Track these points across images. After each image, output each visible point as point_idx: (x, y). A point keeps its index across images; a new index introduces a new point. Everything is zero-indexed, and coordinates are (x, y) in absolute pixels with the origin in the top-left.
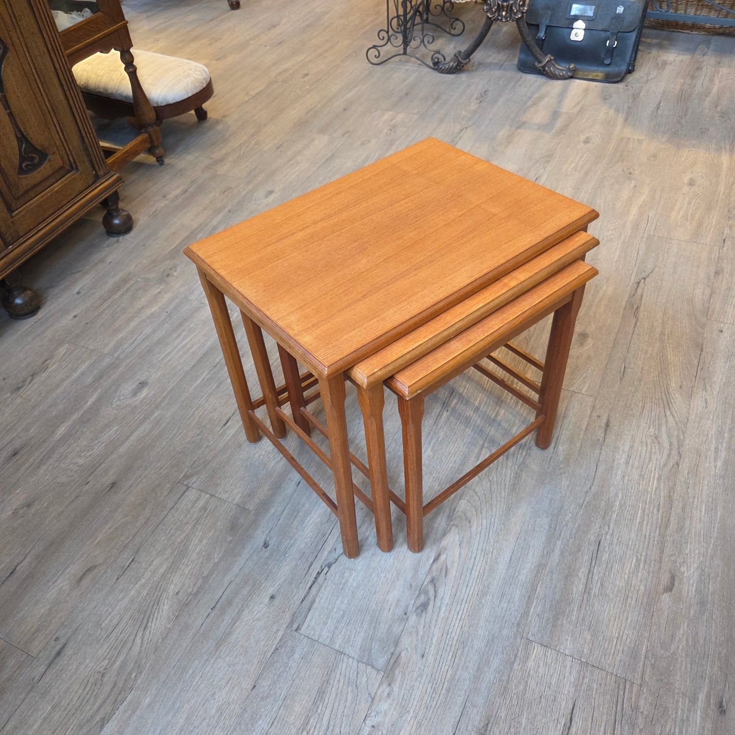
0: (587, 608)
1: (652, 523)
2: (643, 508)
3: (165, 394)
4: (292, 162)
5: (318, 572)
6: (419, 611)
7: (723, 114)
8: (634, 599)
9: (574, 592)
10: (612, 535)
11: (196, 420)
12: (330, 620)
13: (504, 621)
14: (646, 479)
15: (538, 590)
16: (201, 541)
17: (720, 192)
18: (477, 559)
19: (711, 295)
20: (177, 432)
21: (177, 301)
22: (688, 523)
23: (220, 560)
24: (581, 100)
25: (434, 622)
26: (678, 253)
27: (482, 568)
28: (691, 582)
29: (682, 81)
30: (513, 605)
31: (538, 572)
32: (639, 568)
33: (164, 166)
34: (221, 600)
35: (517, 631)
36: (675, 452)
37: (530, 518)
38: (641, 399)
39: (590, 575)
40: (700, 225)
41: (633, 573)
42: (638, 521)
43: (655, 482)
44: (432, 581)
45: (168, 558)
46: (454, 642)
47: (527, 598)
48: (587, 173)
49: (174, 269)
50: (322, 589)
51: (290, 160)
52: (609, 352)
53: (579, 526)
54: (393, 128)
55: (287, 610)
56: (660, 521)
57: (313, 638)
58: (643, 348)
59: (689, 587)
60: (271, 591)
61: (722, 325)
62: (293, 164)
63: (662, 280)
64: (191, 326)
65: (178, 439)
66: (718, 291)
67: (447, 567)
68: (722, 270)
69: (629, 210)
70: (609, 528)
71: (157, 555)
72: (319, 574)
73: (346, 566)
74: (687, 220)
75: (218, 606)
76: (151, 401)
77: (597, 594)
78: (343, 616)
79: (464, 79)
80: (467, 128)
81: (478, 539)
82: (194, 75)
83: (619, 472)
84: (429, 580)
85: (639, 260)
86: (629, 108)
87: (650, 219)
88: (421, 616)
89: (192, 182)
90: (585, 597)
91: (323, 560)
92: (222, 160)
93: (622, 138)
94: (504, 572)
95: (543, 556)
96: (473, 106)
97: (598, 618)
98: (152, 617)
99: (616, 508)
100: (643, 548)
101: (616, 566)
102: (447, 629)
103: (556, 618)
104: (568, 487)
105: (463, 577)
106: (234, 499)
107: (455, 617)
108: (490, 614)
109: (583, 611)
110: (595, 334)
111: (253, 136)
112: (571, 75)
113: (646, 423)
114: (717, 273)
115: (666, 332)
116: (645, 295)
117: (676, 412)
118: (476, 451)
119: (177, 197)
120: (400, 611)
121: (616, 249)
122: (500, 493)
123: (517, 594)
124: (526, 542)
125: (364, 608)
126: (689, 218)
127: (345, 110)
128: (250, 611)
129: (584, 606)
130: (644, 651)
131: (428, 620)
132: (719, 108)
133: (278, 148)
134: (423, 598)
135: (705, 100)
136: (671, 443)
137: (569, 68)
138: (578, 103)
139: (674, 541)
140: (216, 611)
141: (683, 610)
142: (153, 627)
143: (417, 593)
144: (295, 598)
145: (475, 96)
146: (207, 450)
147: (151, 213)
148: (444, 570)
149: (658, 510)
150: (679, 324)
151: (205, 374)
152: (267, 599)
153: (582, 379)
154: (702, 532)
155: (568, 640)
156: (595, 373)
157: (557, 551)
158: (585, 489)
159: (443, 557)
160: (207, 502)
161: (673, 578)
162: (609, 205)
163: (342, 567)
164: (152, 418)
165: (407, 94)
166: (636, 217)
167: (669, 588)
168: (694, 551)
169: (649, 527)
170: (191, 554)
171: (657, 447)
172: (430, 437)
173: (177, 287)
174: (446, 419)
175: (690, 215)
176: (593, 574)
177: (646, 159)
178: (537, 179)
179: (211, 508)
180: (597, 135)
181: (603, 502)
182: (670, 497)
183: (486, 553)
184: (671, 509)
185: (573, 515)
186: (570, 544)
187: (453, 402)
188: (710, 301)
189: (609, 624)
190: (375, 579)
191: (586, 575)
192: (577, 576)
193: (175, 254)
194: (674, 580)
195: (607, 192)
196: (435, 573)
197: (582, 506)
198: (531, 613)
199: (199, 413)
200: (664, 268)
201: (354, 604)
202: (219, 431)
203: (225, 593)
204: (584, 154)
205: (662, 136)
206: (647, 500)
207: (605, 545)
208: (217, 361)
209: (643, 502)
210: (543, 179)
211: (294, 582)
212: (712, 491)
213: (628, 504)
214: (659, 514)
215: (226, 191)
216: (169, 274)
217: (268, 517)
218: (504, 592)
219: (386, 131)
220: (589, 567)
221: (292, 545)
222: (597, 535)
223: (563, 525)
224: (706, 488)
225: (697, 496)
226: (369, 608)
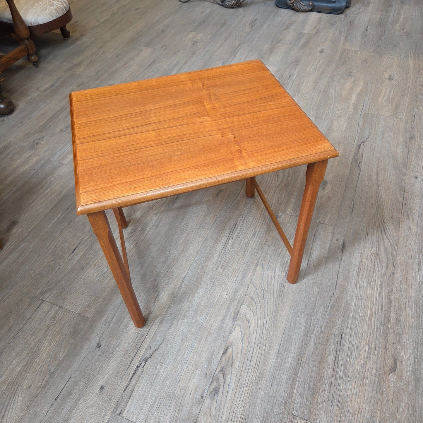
0: (335, 388)
2: (371, 307)
3: (30, 230)
4: (126, 66)
5: (137, 366)
6: (212, 394)
7: (408, 34)
8: (369, 379)
9: (325, 375)
10: (351, 329)
11: (52, 249)
12: (145, 405)
13: (275, 400)
14: (372, 286)
15: (299, 374)
16: (50, 344)
17: (410, 83)
18: (255, 351)
19: (408, 153)
20: (37, 259)
21: (42, 162)
22: (404, 318)
23: (64, 358)
24: (317, 25)
25: (223, 403)
26: (385, 124)
27: (258, 359)
28: (409, 363)
29: (381, 13)
30: (281, 387)
31: (299, 359)
32: (371, 354)
33: (39, 68)
34: (63, 391)
35: (285, 408)
36: (390, 265)
37: (292, 318)
38: (366, 227)
39: (336, 361)
40: (398, 106)
41: (367, 358)
42: (368, 318)
43: (379, 288)
44: (222, 370)
45: (24, 359)
46: (239, 419)
47: (291, 381)
48: (323, 72)
49: (42, 139)
50: (140, 380)
51: (126, 64)
52: (342, 194)
53: (327, 323)
54: (194, 43)
55: (113, 398)
56: (383, 317)
57: (132, 420)
58: (365, 190)
59: (407, 367)
60: (101, 383)
61: (417, 174)
63: (375, 143)
64: (52, 180)
65: (37, 264)
66: (413, 150)
67: (232, 358)
68: (415, 135)
69: (351, 96)
70: (348, 324)
71: (16, 356)
72: (138, 367)
73: (159, 360)
74: (389, 102)
75: (60, 397)
76: (19, 235)
77: (342, 376)
78: (155, 401)
79: (241, 12)
80: (244, 43)
81: (255, 335)
82: (57, 4)
83: (353, 281)
84: (220, 369)
85: (359, 130)
86: (348, 30)
87: (365, 102)
88: (214, 399)
89: (58, 79)
90: (333, 379)
91: (141, 356)
92: (79, 64)
93: (345, 49)
94: (274, 360)
95: (301, 347)
96: (248, 29)
97: (343, 396)
98: (9, 407)
99: (352, 308)
100: (373, 339)
101: (354, 353)
102: (233, 408)
103: (313, 397)
104: (318, 293)
105: (245, 366)
106: (76, 310)
107: (239, 398)
108: (265, 395)
109: (332, 390)
110: (332, 182)
111: (101, 48)
112: (311, 9)
113: (370, 244)
114: (411, 138)
115: (380, 179)
116: (364, 153)
117: (390, 236)
118: (253, 268)
119: (47, 89)
120: (198, 395)
121: (344, 122)
122: (270, 299)
123: (284, 378)
124: (290, 336)
125: (171, 393)
126: (391, 101)
127: (163, 31)
128: (84, 400)
129: (332, 386)
130: (377, 421)
131: (219, 402)
132: (405, 30)
133: (118, 56)
134: (215, 384)
135: (396, 25)
136: (388, 258)
137: (309, 4)
138: (315, 27)
139: (394, 332)
140: (58, 401)
141: (404, 387)
142: (9, 416)
143: (211, 380)
144: (120, 387)
145: (249, 22)
146: (58, 271)
147: (28, 100)
148: (230, 361)
149: (382, 309)
150: (388, 173)
151: (60, 215)
152: (98, 390)
153: (324, 213)
154: (414, 325)
155: (322, 414)
156: (334, 209)
157: (312, 344)
158: (330, 295)
159: (230, 350)
160: (56, 313)
161: (395, 361)
162: (338, 93)
163: (156, 361)
164: (19, 248)
165: (204, 21)
166: (356, 101)
167: (393, 370)
168: (409, 339)
169: (376, 322)
170: (42, 355)
171: (378, 262)
172: (220, 258)
173: (43, 152)
174: (232, 244)
175: (391, 99)
176: (338, 360)
177: (360, 63)
178: (290, 76)
179: (59, 317)
180: (328, 48)
181: (343, 304)
182: (389, 298)
183: (261, 346)
184: (391, 307)
185: (322, 315)
186: (321, 337)
187: (237, 232)
188: (408, 157)
189: (352, 400)
190: (180, 370)
191: (333, 361)
192: (327, 362)
193: (43, 129)
194: (396, 363)
195: (336, 85)
196: (224, 364)
197: (328, 308)
198: (294, 393)
199: (54, 244)
200: (376, 135)
201: (164, 391)
202: (68, 257)
203: (66, 386)
204: (320, 60)
205: (370, 48)
206: (373, 301)
207: (346, 337)
208: (69, 204)
209: (371, 303)
210: (295, 76)
211: (119, 375)
212: (418, 293)
213: (361, 305)
214: (382, 312)
215: (80, 85)
216: (38, 143)
217: (101, 323)
218: (274, 377)
219: (190, 45)
220: (335, 354)
221: (118, 345)
222: (339, 329)
223: (315, 322)
224: (414, 291)
225: (408, 297)
226: (175, 393)
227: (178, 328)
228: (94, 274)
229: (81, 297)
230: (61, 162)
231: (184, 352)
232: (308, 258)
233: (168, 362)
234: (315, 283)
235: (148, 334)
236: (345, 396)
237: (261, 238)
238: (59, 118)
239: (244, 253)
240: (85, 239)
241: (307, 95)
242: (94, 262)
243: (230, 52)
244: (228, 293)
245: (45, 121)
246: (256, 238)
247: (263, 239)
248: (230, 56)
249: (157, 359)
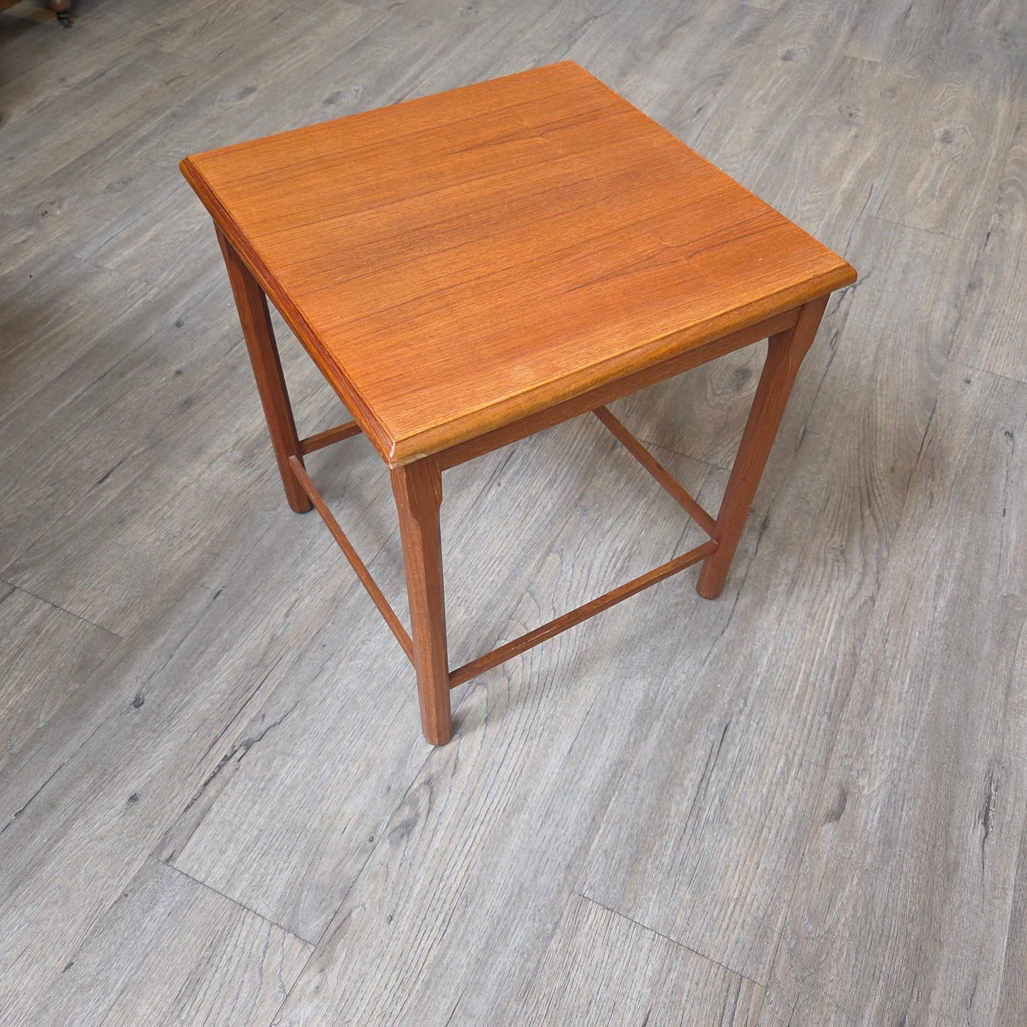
0: (691, 844)
1: (818, 699)
2: (807, 671)
4: (294, 44)
5: (226, 756)
6: (396, 835)
7: (1006, 36)
8: (774, 831)
9: (672, 814)
10: (750, 715)
11: (51, 469)
12: (233, 845)
13: (544, 860)
14: (818, 622)
15: (610, 807)
16: (19, 688)
17: (990, 155)
18: (513, 746)
19: (958, 322)
20: (11, 490)
21: (53, 259)
22: (880, 702)
23: (49, 724)
25: (419, 857)
26: (912, 248)
27: (519, 763)
28: (874, 804)
30: (563, 831)
31: (614, 774)
32: (788, 775)
33: (72, 30)
34: (37, 799)
35: (565, 879)
36: (870, 579)
37: (614, 679)
38: (825, 485)
39: (704, 785)
40: (952, 207)
41: (777, 784)
42: (795, 693)
43: (832, 628)
44: (428, 782)
46: (451, 895)
47: (589, 820)
48: (782, 108)
49: (58, 204)
50: (227, 788)
51: (293, 40)
53: (696, 697)
54: (472, 6)
55: (156, 823)
56: (832, 695)
57: (196, 877)
58: (838, 400)
59: (868, 813)
60: (132, 787)
61: (970, 372)
62: (295, 48)
63: (882, 291)
64: (71, 304)
65: (11, 501)
66: (969, 316)
67: (457, 758)
68: (981, 281)
69: (842, 174)
70: (745, 704)
72: (226, 759)
73: (279, 748)
74: (933, 196)
75: (28, 810)
77: (711, 819)
78: (257, 840)
80: (596, 17)
81: (519, 712)
83: (775, 608)
84: (423, 780)
86: (862, 11)
87: (873, 191)
88: (398, 845)
89: (115, 61)
90: (690, 823)
91: (237, 735)
92: (175, 28)
93: (845, 58)
94: (556, 771)
95: (626, 747)
97: (707, 863)
99: (762, 670)
100: (799, 741)
101: (750, 771)
102: (441, 870)
103: (635, 860)
104: (685, 629)
105: (484, 777)
106: (94, 615)
107: (459, 849)
108: (521, 847)
109: (683, 848)
113: (829, 527)
114: (971, 287)
116: (851, 313)
117: (881, 512)
118: (538, 557)
119: (85, 83)
120: (362, 834)
123: (574, 811)
124: (602, 720)
125: (299, 825)
126: (937, 194)
128: (86, 823)
129: (686, 840)
130: (779, 925)
131: (410, 853)
132: (1000, 26)
133: (274, 19)
134: (407, 811)
135: (980, 12)
136: (866, 562)
139: (852, 732)
140: (24, 819)
141: (854, 855)
143: (398, 802)
144: (176, 801)
146: (60, 523)
147: (34, 106)
148: (451, 763)
149: (832, 677)
150: (901, 365)
151: (81, 389)
152: (124, 802)
154: (901, 719)
155: (650, 899)
157: (653, 740)
158: (714, 634)
160: (44, 618)
161: (843, 797)
162: (810, 163)
163: (272, 748)
166: (851, 186)
167: (835, 815)
168: (885, 751)
169: (813, 705)
171: (842, 568)
172: (462, 527)
173: (57, 236)
174: (495, 498)
175: (938, 189)
176: (708, 783)
177: (879, 94)
178: (700, 109)
179: (48, 629)
180: (805, 49)
181: (742, 658)
182: (854, 655)
183: (529, 737)
184: (854, 675)
185: (687, 677)
186: (676, 727)
187: (511, 471)
188: (955, 332)
189: (726, 874)
190: (327, 774)
191: (697, 784)
192: (682, 785)
193: (63, 179)
194: (845, 800)
195: (810, 142)
196: (434, 769)
197: (704, 663)
198: (593, 847)
199: (57, 458)
200: (887, 272)
201: (282, 818)
202: (89, 491)
203: (47, 787)
204: (780, 77)
205: (908, 61)
206: (814, 658)
207: (736, 732)
208: (107, 368)
209: (808, 660)
210: (711, 111)
211: (178, 772)
212: (925, 648)
213: (783, 663)
214: (832, 683)
215: (172, 80)
216: (46, 212)
217: (151, 651)
218: (551, 808)
219: (461, 9)
220: (703, 769)
221: (186, 705)
222: (723, 713)
223: (668, 693)
224: (915, 642)
225: (899, 656)
226: (308, 826)
227: (335, 680)
228: (147, 536)
229: (108, 588)
230: (100, 264)
231: (341, 735)
232: (675, 546)
233: (300, 753)
234: (683, 603)
235: (262, 687)
236: (711, 863)
237: (567, 491)
238: (109, 156)
239: (522, 521)
240: (135, 453)
241: (735, 159)
242: (151, 508)
243: (560, 36)
244: (470, 609)
245: (72, 160)
246: (557, 489)
247: (573, 492)
248: (556, 47)
249: (277, 743)
